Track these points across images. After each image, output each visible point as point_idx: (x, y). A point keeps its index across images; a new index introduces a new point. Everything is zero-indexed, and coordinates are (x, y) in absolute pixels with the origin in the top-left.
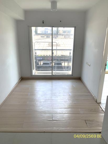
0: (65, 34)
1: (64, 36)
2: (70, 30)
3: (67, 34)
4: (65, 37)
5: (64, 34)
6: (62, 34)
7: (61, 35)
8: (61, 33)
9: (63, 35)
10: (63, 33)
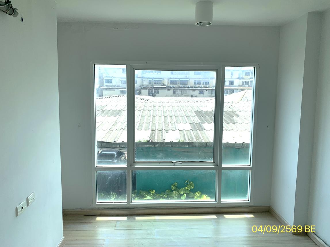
0: (175, 86)
1: (172, 91)
2: (186, 78)
3: (179, 87)
4: (174, 93)
5: (172, 86)
6: (168, 87)
7: (166, 88)
8: (166, 84)
9: (169, 89)
10: (169, 85)
